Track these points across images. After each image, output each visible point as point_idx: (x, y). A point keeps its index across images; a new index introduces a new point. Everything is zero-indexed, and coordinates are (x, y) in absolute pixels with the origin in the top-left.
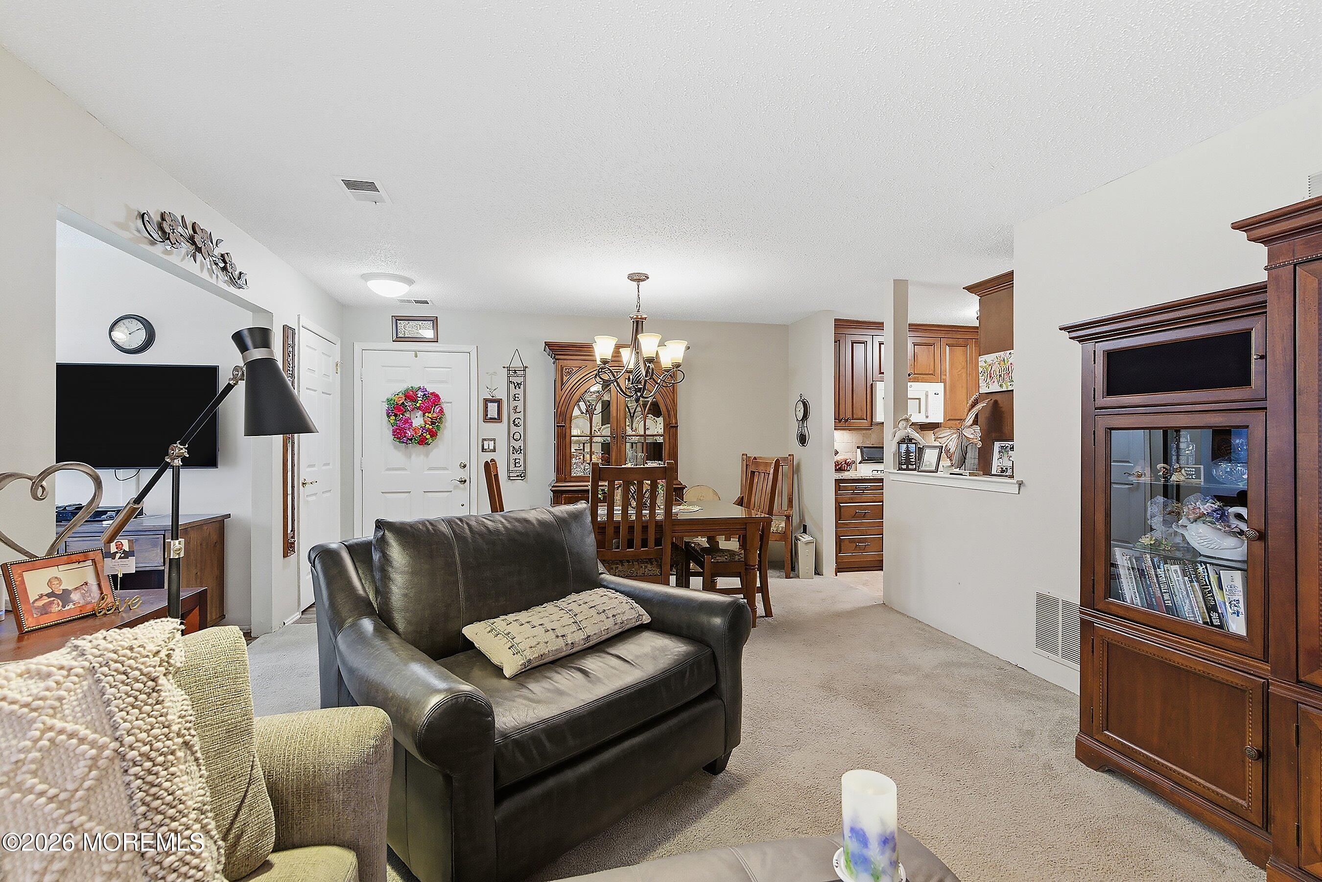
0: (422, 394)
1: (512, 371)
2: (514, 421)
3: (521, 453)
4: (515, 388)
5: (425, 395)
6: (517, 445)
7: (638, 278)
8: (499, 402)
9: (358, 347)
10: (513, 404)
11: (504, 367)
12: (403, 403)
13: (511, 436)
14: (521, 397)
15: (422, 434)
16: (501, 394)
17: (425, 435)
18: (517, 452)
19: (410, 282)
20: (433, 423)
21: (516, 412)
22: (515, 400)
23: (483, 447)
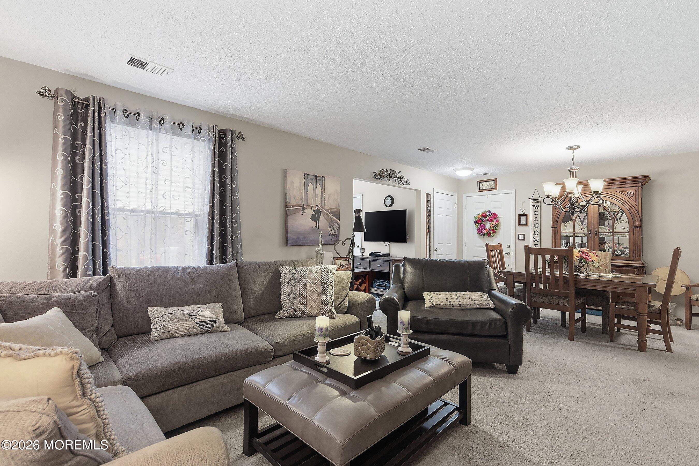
0: (489, 214)
1: (533, 200)
2: (535, 225)
3: (538, 241)
4: (535, 208)
5: (490, 214)
6: (536, 237)
7: (573, 149)
8: (526, 216)
9: (464, 196)
10: (534, 216)
11: (529, 198)
12: (481, 218)
13: (533, 233)
14: (538, 213)
15: (489, 232)
16: (528, 212)
17: (490, 232)
18: (536, 241)
19: (472, 169)
20: (493, 227)
21: (536, 221)
22: (535, 215)
23: (518, 238)
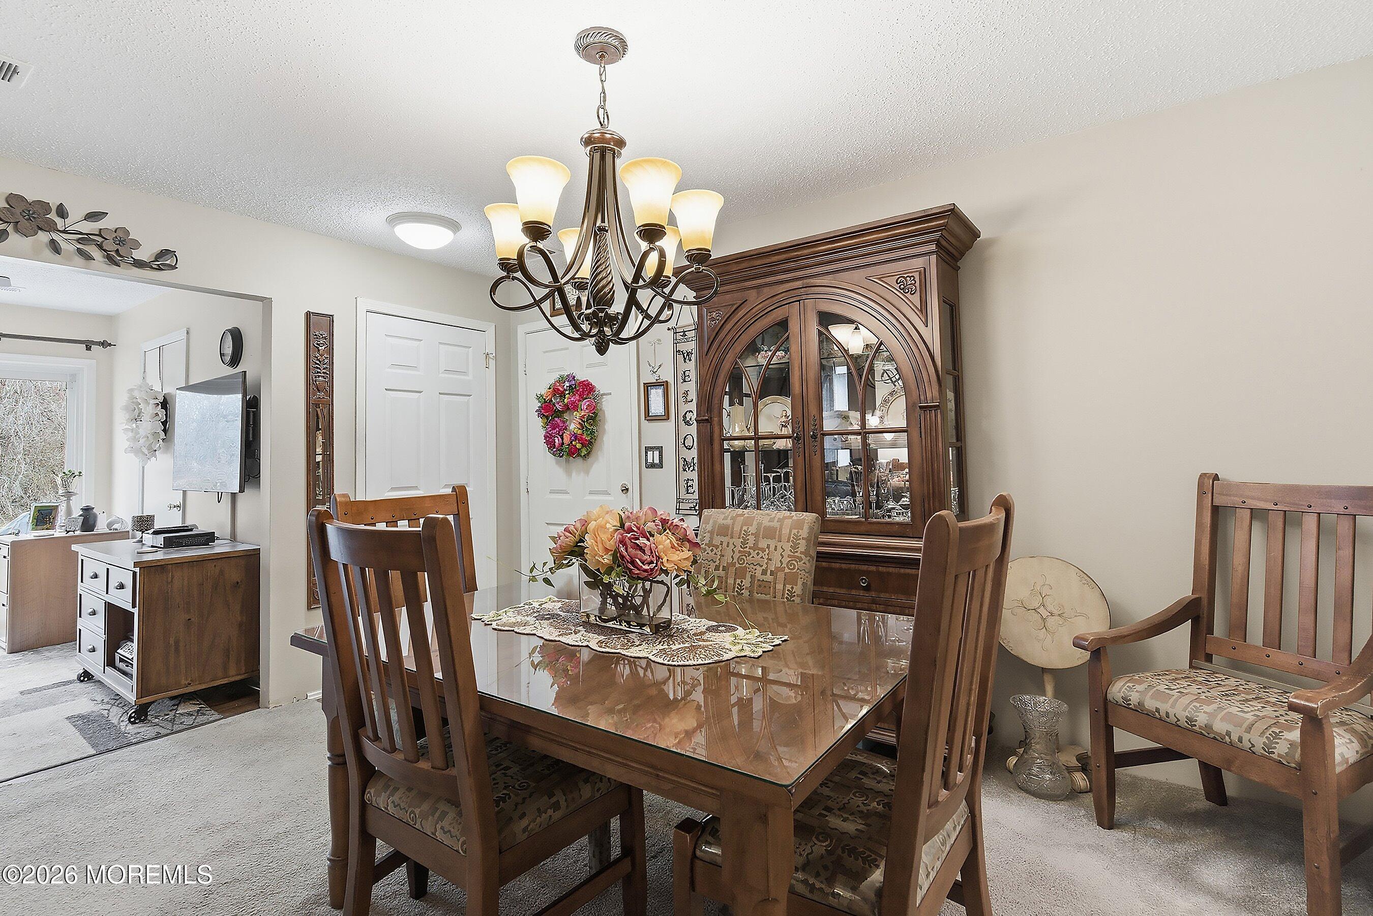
0: (573, 386)
1: (679, 334)
2: (685, 417)
3: (694, 469)
4: (685, 359)
6: (689, 456)
8: (665, 385)
9: (520, 331)
10: (682, 388)
11: (669, 329)
12: (552, 400)
13: (681, 443)
14: (693, 375)
15: (575, 442)
17: (577, 444)
18: (689, 469)
19: (454, 226)
20: (585, 428)
21: (686, 402)
22: (686, 382)
23: (646, 460)
